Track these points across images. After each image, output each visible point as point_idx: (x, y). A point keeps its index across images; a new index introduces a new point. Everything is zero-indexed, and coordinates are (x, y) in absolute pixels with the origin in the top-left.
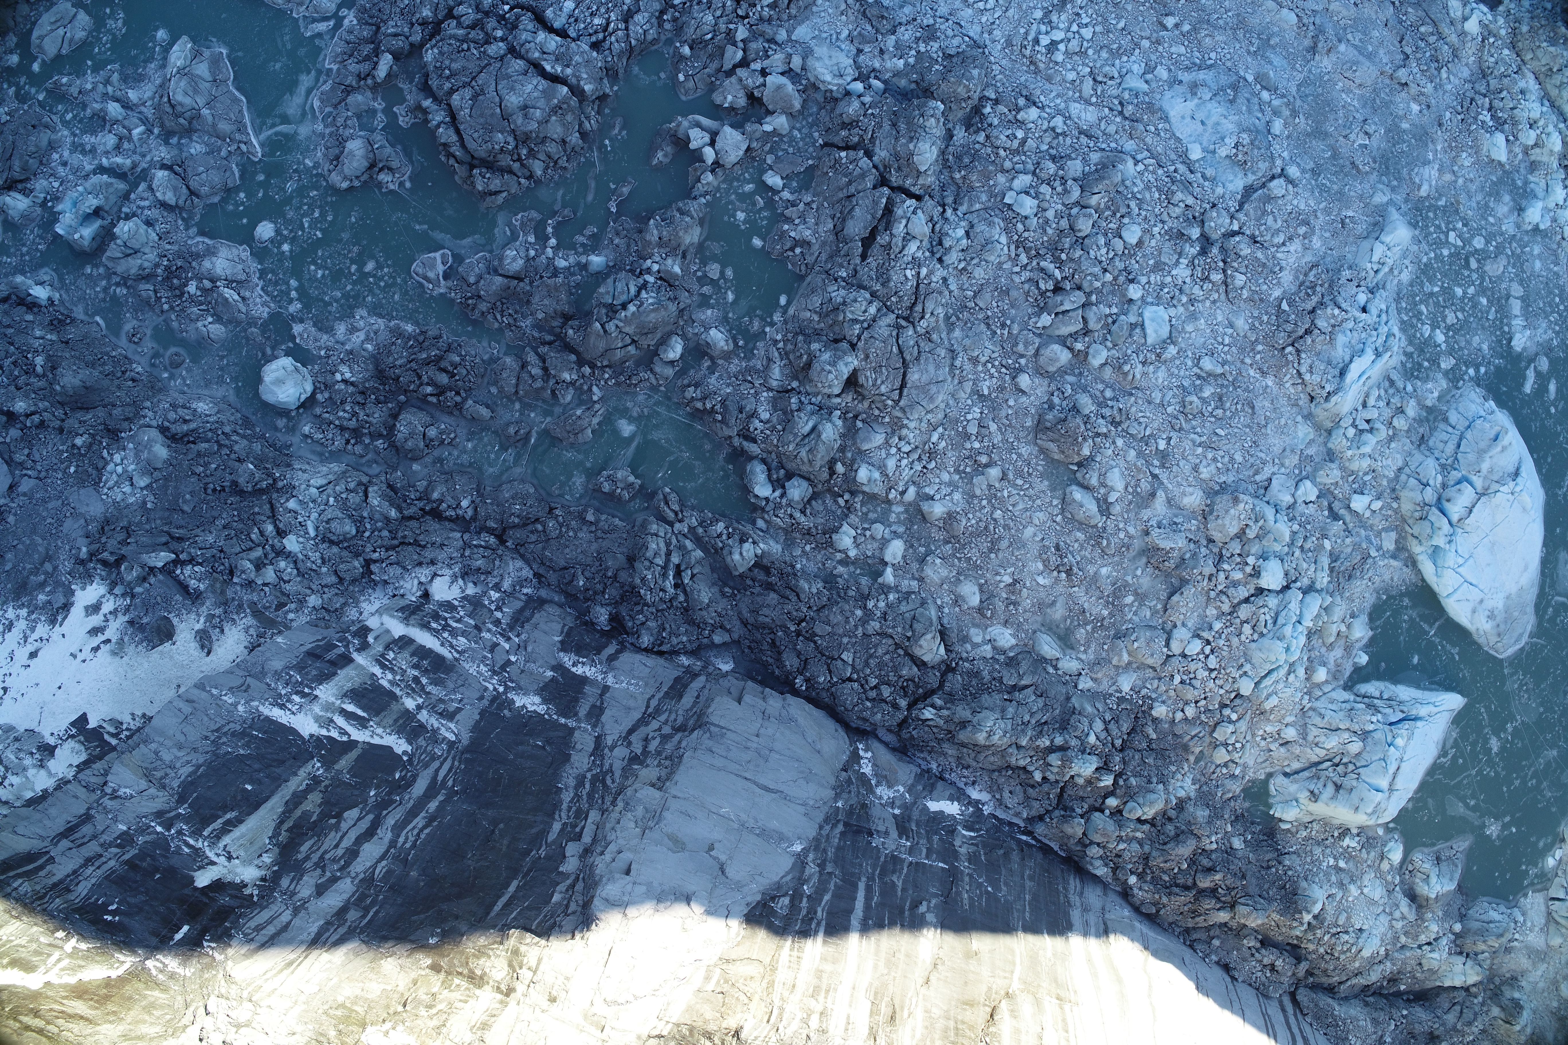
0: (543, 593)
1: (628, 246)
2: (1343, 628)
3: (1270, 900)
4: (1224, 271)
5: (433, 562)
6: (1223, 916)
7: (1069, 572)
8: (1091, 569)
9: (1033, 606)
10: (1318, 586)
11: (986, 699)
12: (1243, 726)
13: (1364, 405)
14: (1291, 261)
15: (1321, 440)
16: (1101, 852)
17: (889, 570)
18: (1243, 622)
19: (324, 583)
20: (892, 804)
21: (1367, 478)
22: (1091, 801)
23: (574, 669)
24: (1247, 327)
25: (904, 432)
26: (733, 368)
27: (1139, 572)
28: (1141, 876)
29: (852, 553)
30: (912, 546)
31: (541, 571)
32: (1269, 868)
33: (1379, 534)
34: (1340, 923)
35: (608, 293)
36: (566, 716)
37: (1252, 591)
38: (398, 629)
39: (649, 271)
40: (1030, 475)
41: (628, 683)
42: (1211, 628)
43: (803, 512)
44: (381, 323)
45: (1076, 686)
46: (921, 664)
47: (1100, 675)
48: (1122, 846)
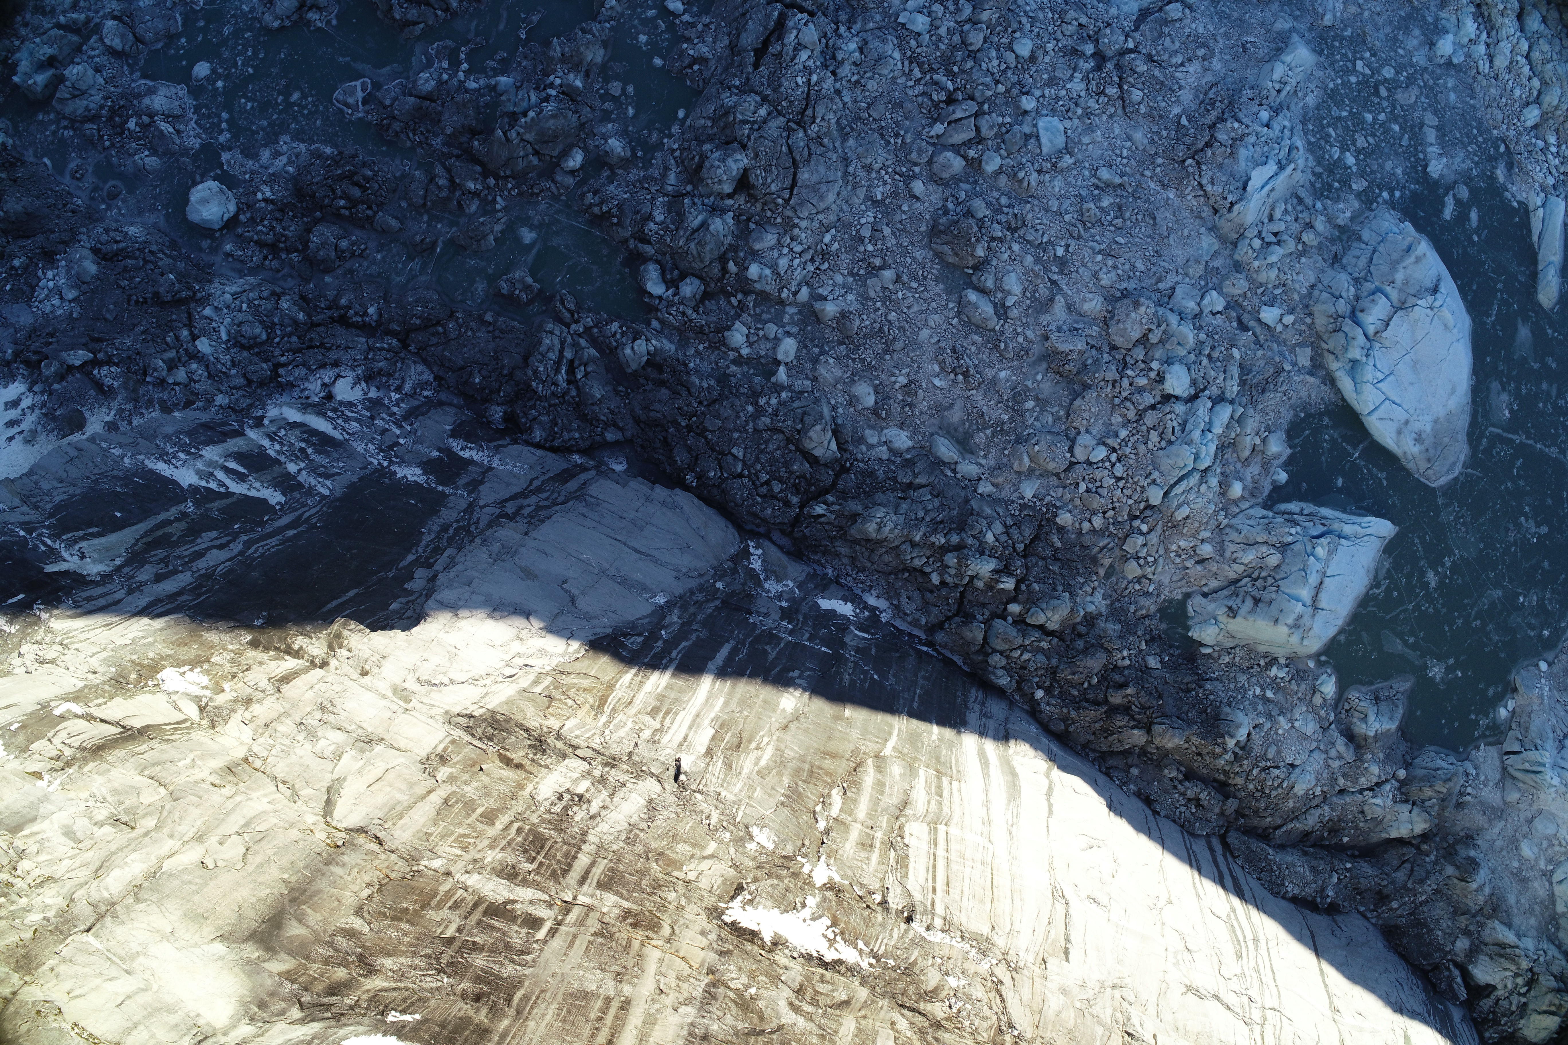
0: (443, 396)
1: (535, 66)
2: (1258, 441)
3: (1189, 723)
4: (1121, 87)
5: (336, 364)
6: (1138, 737)
7: (966, 374)
8: (990, 373)
9: (930, 408)
10: (1228, 395)
11: (879, 497)
12: (1154, 538)
13: (1271, 219)
14: (1190, 80)
15: (1227, 252)
16: (1004, 662)
17: (782, 369)
18: (1149, 430)
19: (233, 384)
20: (780, 597)
21: (1278, 292)
22: (992, 607)
23: (461, 453)
24: (1146, 141)
25: (796, 231)
26: (631, 177)
27: (1039, 377)
28: (1048, 691)
29: (745, 351)
30: (806, 347)
31: (441, 373)
32: (1188, 691)
33: (1292, 350)
34: (1270, 756)
35: (509, 100)
36: (444, 484)
37: (1158, 398)
38: (293, 415)
39: (551, 85)
40: (925, 278)
41: (514, 466)
42: (1117, 436)
43: (695, 309)
44: (302, 147)
45: (975, 491)
46: (813, 460)
47: (1000, 480)
48: (1026, 656)
